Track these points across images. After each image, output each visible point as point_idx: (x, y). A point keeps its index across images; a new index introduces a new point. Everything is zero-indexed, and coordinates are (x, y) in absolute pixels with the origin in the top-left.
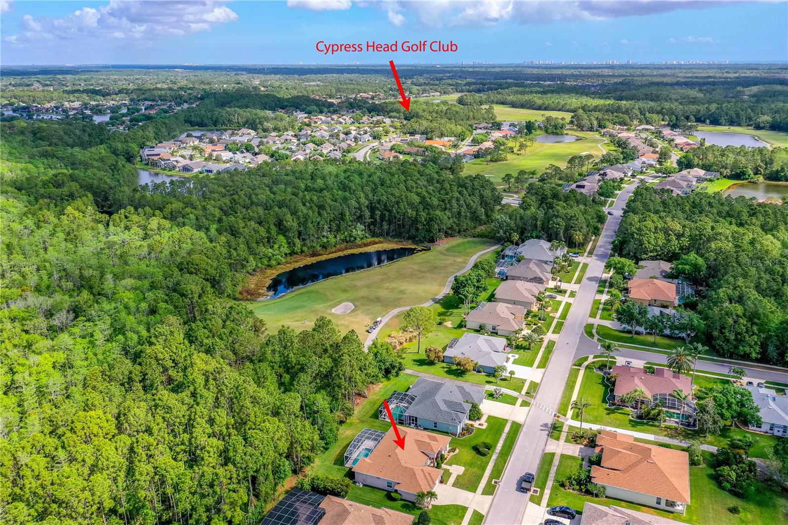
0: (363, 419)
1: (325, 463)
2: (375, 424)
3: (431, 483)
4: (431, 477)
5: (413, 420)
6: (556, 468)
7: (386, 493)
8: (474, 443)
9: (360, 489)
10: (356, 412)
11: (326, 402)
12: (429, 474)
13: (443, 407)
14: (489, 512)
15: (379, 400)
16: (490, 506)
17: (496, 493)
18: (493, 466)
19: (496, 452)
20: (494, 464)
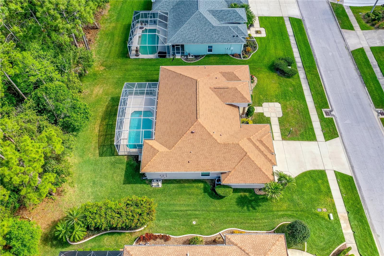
0: (109, 63)
1: (86, 158)
2: (129, 67)
3: (269, 156)
4: (264, 145)
5: (178, 49)
6: (378, 69)
7: (201, 185)
8: (267, 61)
9: (161, 191)
10: (94, 56)
11: (46, 63)
12: (261, 142)
13: (214, 22)
14: (352, 167)
15: (115, 28)
16: (348, 157)
17: (339, 131)
18: (309, 89)
19: (299, 67)
20: (308, 85)
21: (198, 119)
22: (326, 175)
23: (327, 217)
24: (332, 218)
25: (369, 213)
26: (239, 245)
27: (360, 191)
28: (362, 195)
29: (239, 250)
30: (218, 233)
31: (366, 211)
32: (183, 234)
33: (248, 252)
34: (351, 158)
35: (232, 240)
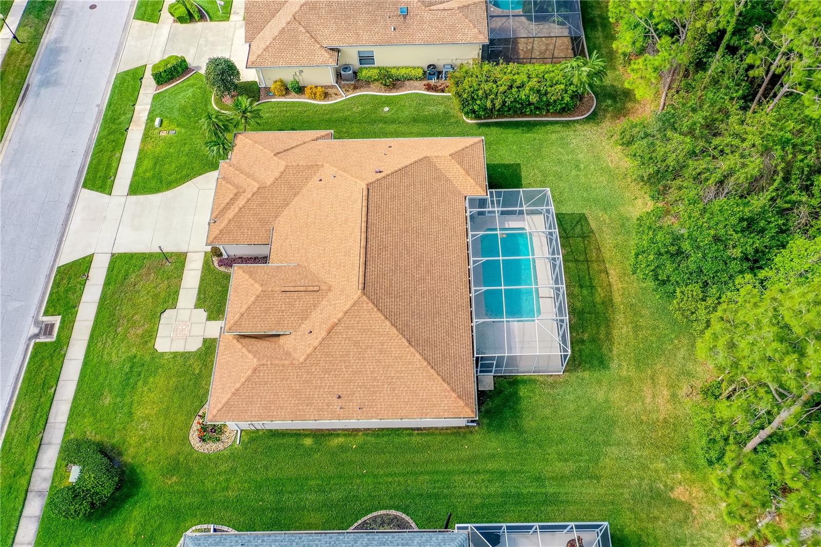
16: (66, 225)
17: (47, 283)
18: (55, 402)
19: (40, 493)
20: (51, 420)
21: (365, 187)
22: (131, 185)
23: (165, 123)
24: (157, 120)
25: (93, 132)
26: (318, 46)
27: (83, 166)
28: (86, 158)
29: (319, 38)
30: (348, 97)
31: (95, 136)
32: (404, 95)
33: (307, 34)
34: (61, 221)
35: (327, 55)
